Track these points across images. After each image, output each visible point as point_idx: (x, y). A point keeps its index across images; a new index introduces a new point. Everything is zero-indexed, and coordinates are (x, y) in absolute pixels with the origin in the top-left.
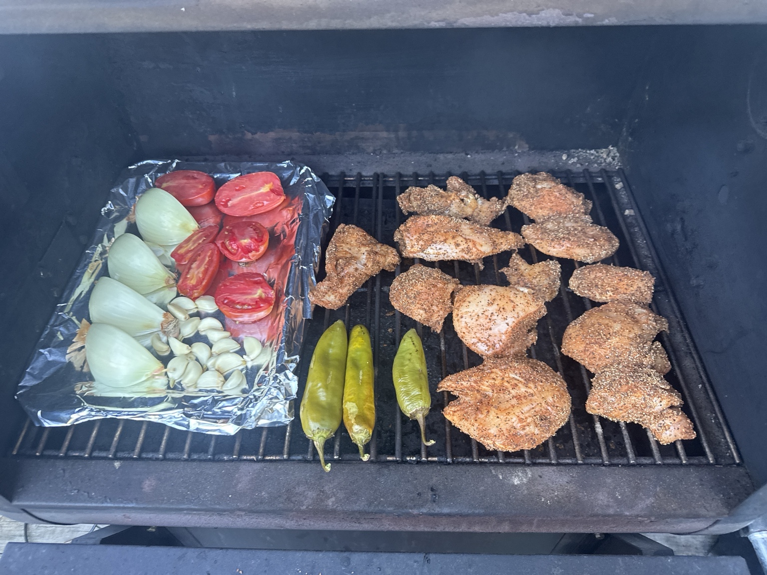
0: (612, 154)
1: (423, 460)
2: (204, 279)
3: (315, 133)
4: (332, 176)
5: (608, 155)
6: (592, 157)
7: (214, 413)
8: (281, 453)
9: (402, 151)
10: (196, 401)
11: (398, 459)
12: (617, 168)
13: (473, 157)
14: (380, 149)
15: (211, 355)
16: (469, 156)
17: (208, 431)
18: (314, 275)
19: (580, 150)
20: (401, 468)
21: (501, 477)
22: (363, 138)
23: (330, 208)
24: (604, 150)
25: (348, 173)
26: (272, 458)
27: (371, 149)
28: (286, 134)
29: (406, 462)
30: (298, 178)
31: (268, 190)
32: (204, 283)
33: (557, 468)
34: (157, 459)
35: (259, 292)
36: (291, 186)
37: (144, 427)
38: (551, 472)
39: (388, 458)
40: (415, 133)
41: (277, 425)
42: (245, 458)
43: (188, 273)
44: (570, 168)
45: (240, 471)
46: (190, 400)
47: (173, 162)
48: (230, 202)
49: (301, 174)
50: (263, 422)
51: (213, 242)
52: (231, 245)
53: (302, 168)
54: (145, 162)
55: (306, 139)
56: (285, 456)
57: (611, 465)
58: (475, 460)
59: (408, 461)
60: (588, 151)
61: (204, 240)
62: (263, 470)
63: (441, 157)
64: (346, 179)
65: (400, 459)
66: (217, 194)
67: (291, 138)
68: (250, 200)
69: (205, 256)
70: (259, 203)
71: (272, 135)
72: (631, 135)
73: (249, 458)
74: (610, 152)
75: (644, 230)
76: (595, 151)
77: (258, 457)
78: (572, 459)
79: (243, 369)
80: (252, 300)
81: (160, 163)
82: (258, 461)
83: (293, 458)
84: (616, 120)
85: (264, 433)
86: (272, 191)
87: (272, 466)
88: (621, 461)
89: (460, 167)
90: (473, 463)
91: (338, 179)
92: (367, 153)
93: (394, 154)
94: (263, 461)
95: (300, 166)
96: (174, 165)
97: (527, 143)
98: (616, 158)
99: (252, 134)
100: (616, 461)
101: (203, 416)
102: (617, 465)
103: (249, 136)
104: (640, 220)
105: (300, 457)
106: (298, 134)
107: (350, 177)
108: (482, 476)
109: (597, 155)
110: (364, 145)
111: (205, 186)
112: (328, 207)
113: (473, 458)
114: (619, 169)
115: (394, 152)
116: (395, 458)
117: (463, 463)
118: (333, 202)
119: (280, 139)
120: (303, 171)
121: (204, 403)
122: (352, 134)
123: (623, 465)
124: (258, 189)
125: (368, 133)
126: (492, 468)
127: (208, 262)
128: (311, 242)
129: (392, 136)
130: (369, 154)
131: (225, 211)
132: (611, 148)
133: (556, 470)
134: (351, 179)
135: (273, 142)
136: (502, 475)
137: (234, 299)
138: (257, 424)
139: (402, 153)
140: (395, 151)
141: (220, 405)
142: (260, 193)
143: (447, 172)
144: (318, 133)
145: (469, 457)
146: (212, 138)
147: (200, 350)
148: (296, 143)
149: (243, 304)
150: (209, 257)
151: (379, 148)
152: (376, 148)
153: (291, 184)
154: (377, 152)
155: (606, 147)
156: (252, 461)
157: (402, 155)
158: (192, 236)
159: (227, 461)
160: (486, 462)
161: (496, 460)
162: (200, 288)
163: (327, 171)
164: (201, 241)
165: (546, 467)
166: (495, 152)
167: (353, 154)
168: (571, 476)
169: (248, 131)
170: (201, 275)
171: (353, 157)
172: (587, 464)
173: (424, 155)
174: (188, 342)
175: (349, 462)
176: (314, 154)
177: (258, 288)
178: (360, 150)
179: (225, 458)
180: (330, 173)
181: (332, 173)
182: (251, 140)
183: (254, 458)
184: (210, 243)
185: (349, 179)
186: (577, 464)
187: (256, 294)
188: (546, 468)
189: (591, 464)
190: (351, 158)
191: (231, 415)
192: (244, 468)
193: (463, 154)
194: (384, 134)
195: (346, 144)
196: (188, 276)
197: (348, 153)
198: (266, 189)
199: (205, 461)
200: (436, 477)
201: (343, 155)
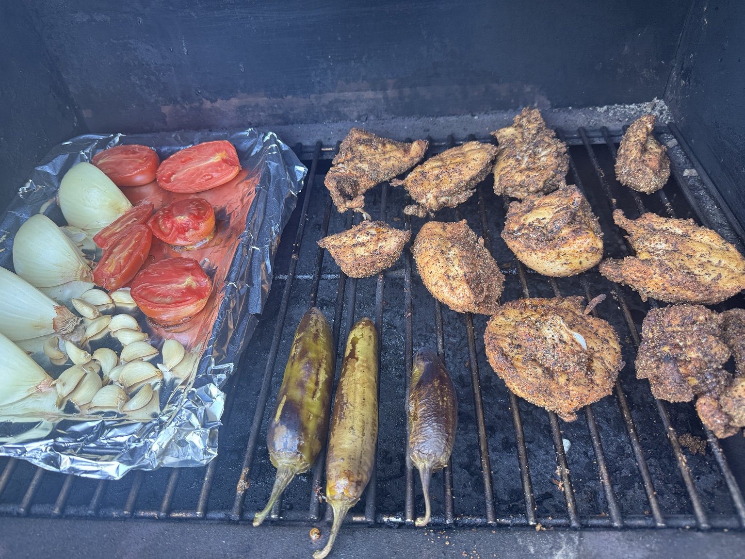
0: (658, 108)
1: (408, 522)
2: (124, 267)
3: (286, 97)
4: (306, 147)
5: (653, 109)
6: (632, 113)
7: (101, 446)
8: (194, 508)
9: (393, 116)
10: (77, 428)
11: (369, 520)
12: (667, 122)
13: (481, 119)
14: (365, 115)
15: (118, 364)
16: (476, 117)
17: (86, 472)
18: (268, 259)
19: (616, 105)
20: (373, 533)
21: (532, 550)
22: (344, 101)
23: (301, 181)
24: (648, 103)
25: (325, 143)
26: (180, 515)
27: (355, 114)
28: (251, 100)
29: (382, 525)
30: (261, 147)
31: (220, 159)
32: (124, 271)
33: (623, 535)
34: (19, 515)
35: (189, 281)
36: (252, 157)
37: (9, 467)
38: (614, 542)
39: (354, 519)
40: (407, 91)
41: (191, 466)
42: (142, 514)
43: (107, 259)
44: (605, 125)
45: (130, 535)
46: (69, 427)
47: (115, 136)
48: (174, 176)
49: (264, 141)
50: (170, 461)
51: (145, 223)
52: (164, 224)
53: (266, 135)
54: (82, 137)
55: (276, 106)
56: (198, 513)
57: (713, 529)
58: (491, 522)
59: (384, 522)
60: (627, 106)
61: (135, 221)
62: (163, 534)
63: (441, 120)
64: (323, 149)
65: (372, 521)
66: (160, 169)
67: (257, 105)
68: (198, 173)
69: (132, 238)
70: (208, 175)
71: (235, 101)
72: (684, 77)
73: (147, 514)
74: (655, 105)
75: (714, 191)
76: (635, 105)
77: (159, 514)
78: (646, 519)
79: (157, 383)
80: (177, 291)
81: (101, 138)
82: (160, 520)
83: (211, 515)
84: (663, 62)
85: (174, 477)
86: (225, 161)
87: (178, 528)
88: (728, 523)
89: (465, 129)
90: (486, 526)
91: (313, 150)
92: (350, 120)
93: (384, 119)
94: (168, 519)
95: (263, 132)
96: (117, 140)
97: (549, 99)
98: (664, 112)
99: (211, 102)
100: (719, 523)
101: (81, 449)
102: (720, 529)
103: (208, 104)
104: (706, 179)
105: (221, 515)
106: (265, 98)
107: (328, 147)
108: (502, 549)
109: (639, 109)
110: (345, 110)
111: (145, 161)
112: (298, 181)
113: (486, 517)
114: (669, 123)
115: (383, 118)
116: (364, 519)
117: (470, 526)
118: (304, 173)
119: (244, 106)
120: (267, 138)
121: (89, 430)
122: (330, 97)
123: (733, 530)
124: (207, 159)
125: (350, 94)
126: (517, 534)
127: (134, 246)
128: (269, 218)
129: (380, 96)
130: (353, 121)
131: (168, 186)
132: (656, 100)
133: (622, 538)
134: (330, 149)
135: (237, 111)
136: (534, 546)
137: (155, 289)
138: (162, 463)
139: (393, 118)
140: (385, 116)
141: (110, 434)
142: (210, 163)
143: (448, 136)
144: (290, 97)
145: (481, 516)
146: (166, 109)
147: (105, 357)
148: (264, 112)
149: (165, 296)
150: (136, 240)
151: (364, 113)
152: (361, 114)
153: (253, 154)
154: (363, 118)
155: (650, 100)
156: (152, 518)
157: (393, 120)
158: (123, 217)
159: (116, 519)
160: (508, 525)
161: (523, 521)
162: (119, 276)
163: (300, 141)
164: (130, 223)
165: (605, 533)
166: (509, 112)
167: (333, 121)
168: (647, 548)
169: (207, 99)
170: (122, 261)
171: (333, 126)
172: (672, 527)
173: (419, 119)
174: (92, 347)
175: (295, 523)
176: (286, 124)
177: (188, 276)
178: (341, 117)
179: (115, 514)
180: (304, 144)
181: (306, 143)
182: (210, 110)
183: (154, 514)
184: (141, 224)
185: (327, 149)
186: (654, 528)
187: (184, 282)
188: (605, 535)
189: (678, 528)
190: (330, 127)
191: (121, 450)
192: (137, 530)
193: (469, 116)
194: (370, 94)
195: (324, 109)
196: (107, 262)
197: (327, 121)
198: (216, 158)
199: (87, 518)
200: (428, 549)
201: (321, 123)
